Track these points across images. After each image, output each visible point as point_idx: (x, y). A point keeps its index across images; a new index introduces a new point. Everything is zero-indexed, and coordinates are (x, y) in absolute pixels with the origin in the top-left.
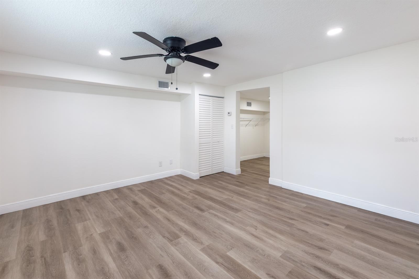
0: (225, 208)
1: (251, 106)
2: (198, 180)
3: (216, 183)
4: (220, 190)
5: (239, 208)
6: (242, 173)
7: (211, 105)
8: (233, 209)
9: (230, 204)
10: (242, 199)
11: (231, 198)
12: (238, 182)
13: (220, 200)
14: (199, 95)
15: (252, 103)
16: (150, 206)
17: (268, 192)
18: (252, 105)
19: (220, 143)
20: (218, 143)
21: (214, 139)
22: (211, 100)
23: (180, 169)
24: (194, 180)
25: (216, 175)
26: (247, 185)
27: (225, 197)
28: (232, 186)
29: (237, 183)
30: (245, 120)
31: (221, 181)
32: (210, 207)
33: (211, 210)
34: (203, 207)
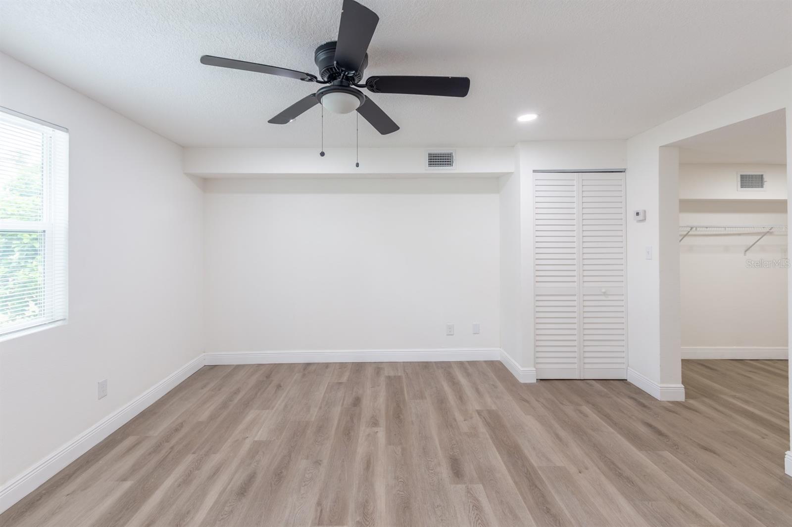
0: (524, 498)
1: (762, 187)
2: (528, 386)
3: (569, 410)
4: (562, 433)
5: (568, 515)
6: (691, 401)
7: (575, 194)
8: (548, 511)
9: (553, 492)
10: (611, 489)
11: (573, 470)
12: (649, 426)
13: (535, 465)
14: (534, 171)
15: (764, 177)
16: (373, 417)
17: (752, 506)
18: (766, 185)
19: (610, 298)
20: (603, 298)
21: (586, 284)
22: (575, 183)
23: (499, 349)
24: (521, 383)
25: (591, 385)
26: (675, 448)
27: (559, 460)
28: (616, 433)
29: (643, 430)
30: (728, 231)
31: (595, 407)
32: (486, 476)
33: (481, 486)
34: (469, 468)
